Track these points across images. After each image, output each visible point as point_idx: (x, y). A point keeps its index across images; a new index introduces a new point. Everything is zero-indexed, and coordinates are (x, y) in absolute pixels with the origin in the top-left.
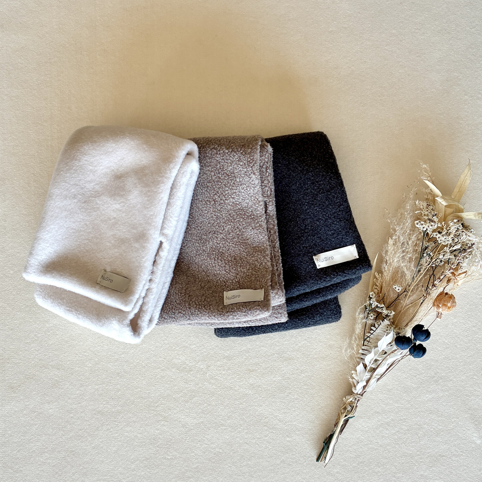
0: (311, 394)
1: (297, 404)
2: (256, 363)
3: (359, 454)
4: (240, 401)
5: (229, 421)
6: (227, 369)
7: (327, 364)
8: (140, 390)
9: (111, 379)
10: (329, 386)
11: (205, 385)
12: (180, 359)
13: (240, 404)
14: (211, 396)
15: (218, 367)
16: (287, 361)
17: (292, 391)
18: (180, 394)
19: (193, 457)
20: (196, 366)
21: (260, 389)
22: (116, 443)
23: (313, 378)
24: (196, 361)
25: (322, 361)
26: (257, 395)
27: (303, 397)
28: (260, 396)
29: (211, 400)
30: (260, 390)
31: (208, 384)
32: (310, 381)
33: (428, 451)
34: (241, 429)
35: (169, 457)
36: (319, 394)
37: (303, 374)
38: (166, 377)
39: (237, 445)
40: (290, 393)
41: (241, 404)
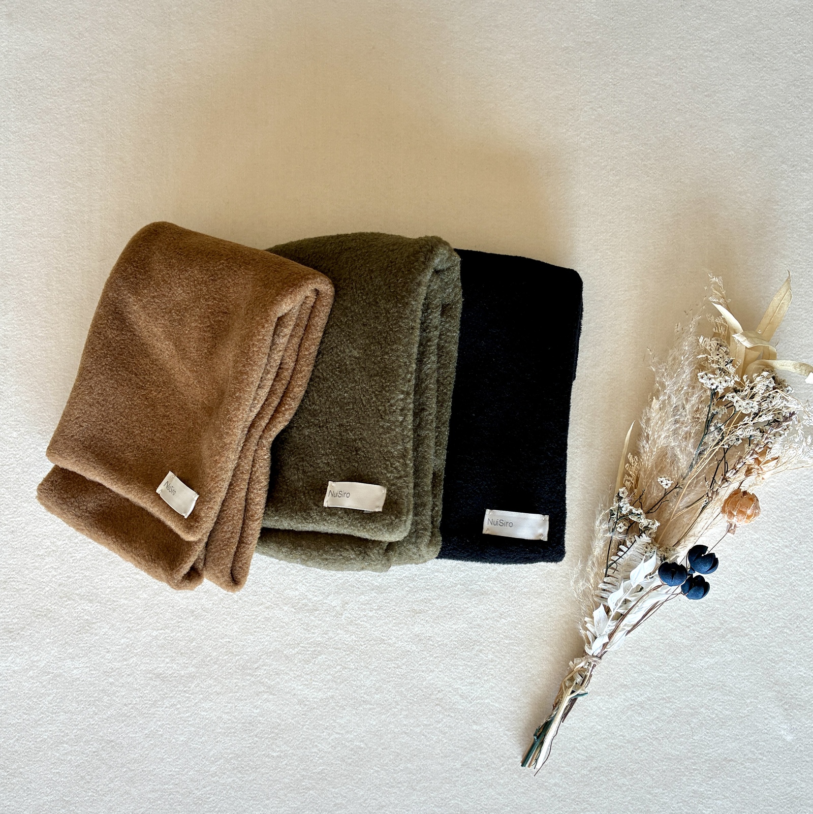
0: (516, 653)
1: (492, 669)
2: (425, 599)
3: (592, 755)
4: (397, 662)
5: (378, 696)
6: (376, 607)
7: (543, 603)
8: (228, 640)
9: (180, 620)
10: (546, 640)
11: (338, 634)
12: (297, 589)
13: (397, 668)
14: (348, 653)
15: (362, 604)
16: (478, 596)
17: (484, 647)
18: (296, 649)
19: (316, 754)
20: (325, 601)
21: (431, 643)
22: (185, 728)
23: (520, 626)
24: (324, 593)
25: (536, 598)
26: (425, 653)
27: (503, 657)
28: (432, 655)
29: (349, 659)
30: (431, 645)
31: (345, 633)
32: (514, 631)
33: (706, 752)
34: (396, 710)
35: (274, 754)
36: (528, 654)
37: (502, 620)
38: (273, 620)
39: (389, 736)
40: (481, 651)
41: (399, 667)
